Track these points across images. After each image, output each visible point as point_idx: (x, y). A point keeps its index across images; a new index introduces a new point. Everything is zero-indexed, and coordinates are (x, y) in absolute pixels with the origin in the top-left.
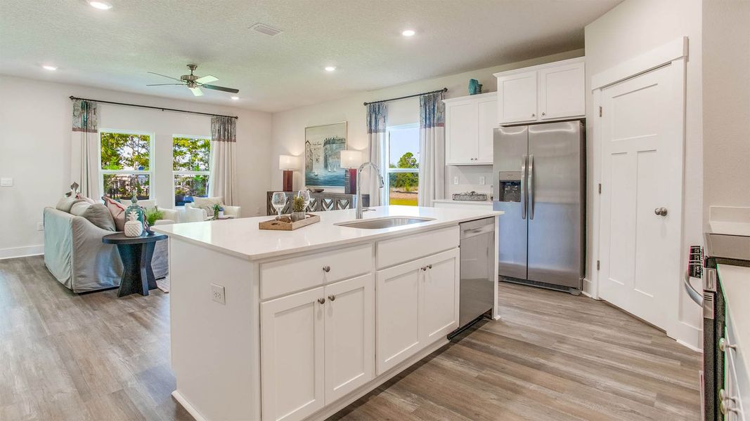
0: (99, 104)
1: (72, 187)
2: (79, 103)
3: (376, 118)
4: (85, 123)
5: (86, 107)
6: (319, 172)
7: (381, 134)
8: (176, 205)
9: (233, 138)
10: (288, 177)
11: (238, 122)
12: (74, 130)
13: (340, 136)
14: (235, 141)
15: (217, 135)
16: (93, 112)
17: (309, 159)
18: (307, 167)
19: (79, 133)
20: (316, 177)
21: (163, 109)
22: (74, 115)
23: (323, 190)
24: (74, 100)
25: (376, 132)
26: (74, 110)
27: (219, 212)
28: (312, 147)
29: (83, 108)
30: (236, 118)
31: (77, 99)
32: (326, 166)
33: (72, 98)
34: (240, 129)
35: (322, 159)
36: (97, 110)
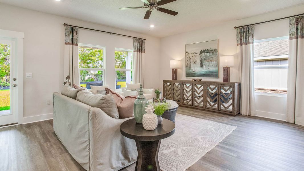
0: (79, 29)
1: (67, 78)
2: (69, 27)
3: (246, 35)
4: (72, 40)
5: (72, 30)
6: (197, 69)
7: (251, 45)
8: (116, 88)
9: (144, 51)
10: (175, 72)
11: (146, 42)
12: (66, 44)
13: (213, 48)
14: (144, 52)
15: (136, 49)
16: (76, 33)
17: (188, 62)
18: (187, 66)
19: (68, 46)
20: (194, 72)
21: (110, 33)
22: (66, 35)
23: (202, 80)
24: (66, 26)
25: (246, 44)
26: (66, 32)
27: (160, 95)
28: (191, 55)
29: (70, 30)
30: (145, 39)
31: (67, 25)
32: (202, 66)
33: (65, 25)
34: (147, 45)
35: (198, 62)
36: (78, 32)
